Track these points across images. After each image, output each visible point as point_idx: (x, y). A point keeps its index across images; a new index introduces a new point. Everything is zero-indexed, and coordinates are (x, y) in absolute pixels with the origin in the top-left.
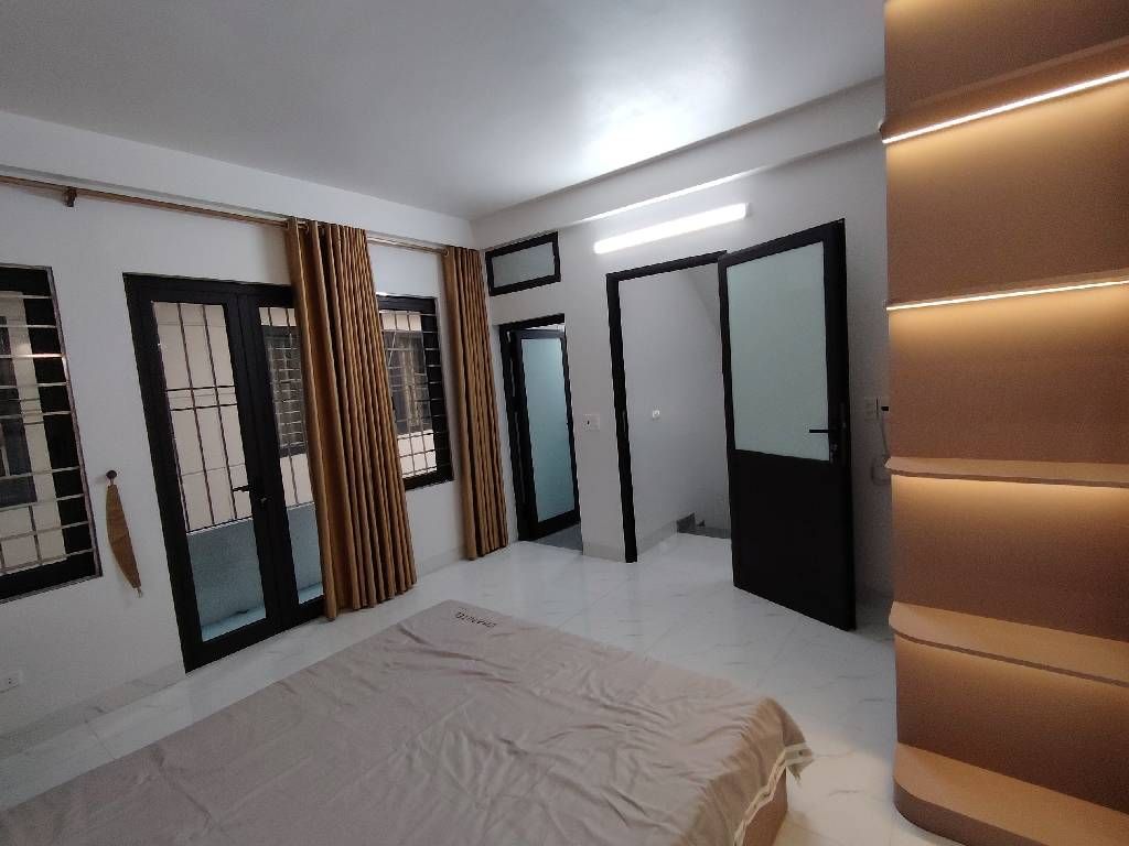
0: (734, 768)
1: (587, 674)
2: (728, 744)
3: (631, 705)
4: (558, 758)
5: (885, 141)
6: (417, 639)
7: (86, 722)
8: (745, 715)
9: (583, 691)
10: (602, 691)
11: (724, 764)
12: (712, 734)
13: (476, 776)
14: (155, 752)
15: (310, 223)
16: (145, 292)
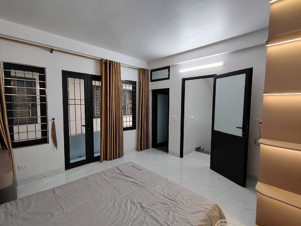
0: (203, 223)
1: (165, 188)
2: (202, 216)
3: (175, 199)
4: (153, 211)
5: (267, 46)
6: (121, 171)
7: (41, 179)
8: (208, 208)
9: (162, 193)
10: (168, 194)
11: (200, 222)
12: (197, 212)
13: (130, 212)
14: (53, 190)
15: (107, 60)
16: (66, 75)
